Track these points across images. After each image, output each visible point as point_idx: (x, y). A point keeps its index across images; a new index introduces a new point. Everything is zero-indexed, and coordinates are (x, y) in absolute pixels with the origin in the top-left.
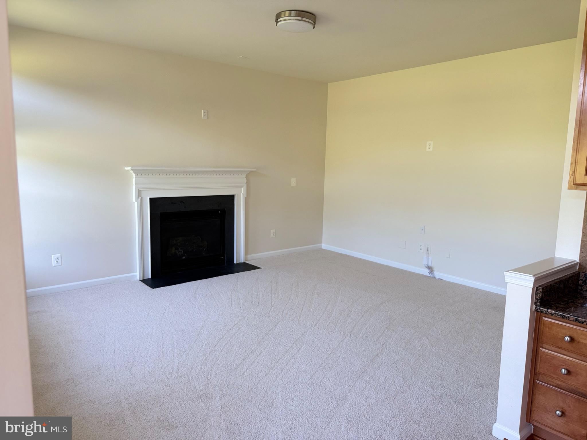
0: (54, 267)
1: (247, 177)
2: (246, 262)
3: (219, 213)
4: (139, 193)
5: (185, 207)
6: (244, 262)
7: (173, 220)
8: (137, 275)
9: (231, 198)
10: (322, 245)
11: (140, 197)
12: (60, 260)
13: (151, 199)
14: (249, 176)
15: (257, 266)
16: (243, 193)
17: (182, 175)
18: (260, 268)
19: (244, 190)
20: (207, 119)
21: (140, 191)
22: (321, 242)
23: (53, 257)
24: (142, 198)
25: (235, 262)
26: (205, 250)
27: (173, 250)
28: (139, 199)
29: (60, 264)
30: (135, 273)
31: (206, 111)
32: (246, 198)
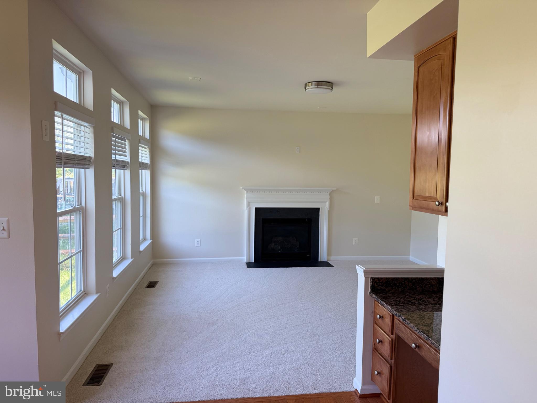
0: (196, 246)
1: (330, 195)
2: (328, 261)
3: (306, 221)
4: (249, 204)
5: (280, 215)
6: (327, 261)
7: (272, 224)
8: (245, 259)
9: (317, 210)
10: (409, 257)
11: (249, 206)
12: (199, 243)
13: (256, 209)
14: (331, 194)
15: (332, 265)
16: (326, 206)
17: (282, 192)
18: (333, 266)
19: (327, 205)
20: (299, 152)
21: (249, 203)
22: (409, 254)
23: (196, 240)
24: (250, 207)
25: (319, 261)
26: (297, 248)
27: (272, 245)
28: (248, 208)
29: (200, 245)
30: (244, 257)
31: (299, 147)
32: (329, 211)
